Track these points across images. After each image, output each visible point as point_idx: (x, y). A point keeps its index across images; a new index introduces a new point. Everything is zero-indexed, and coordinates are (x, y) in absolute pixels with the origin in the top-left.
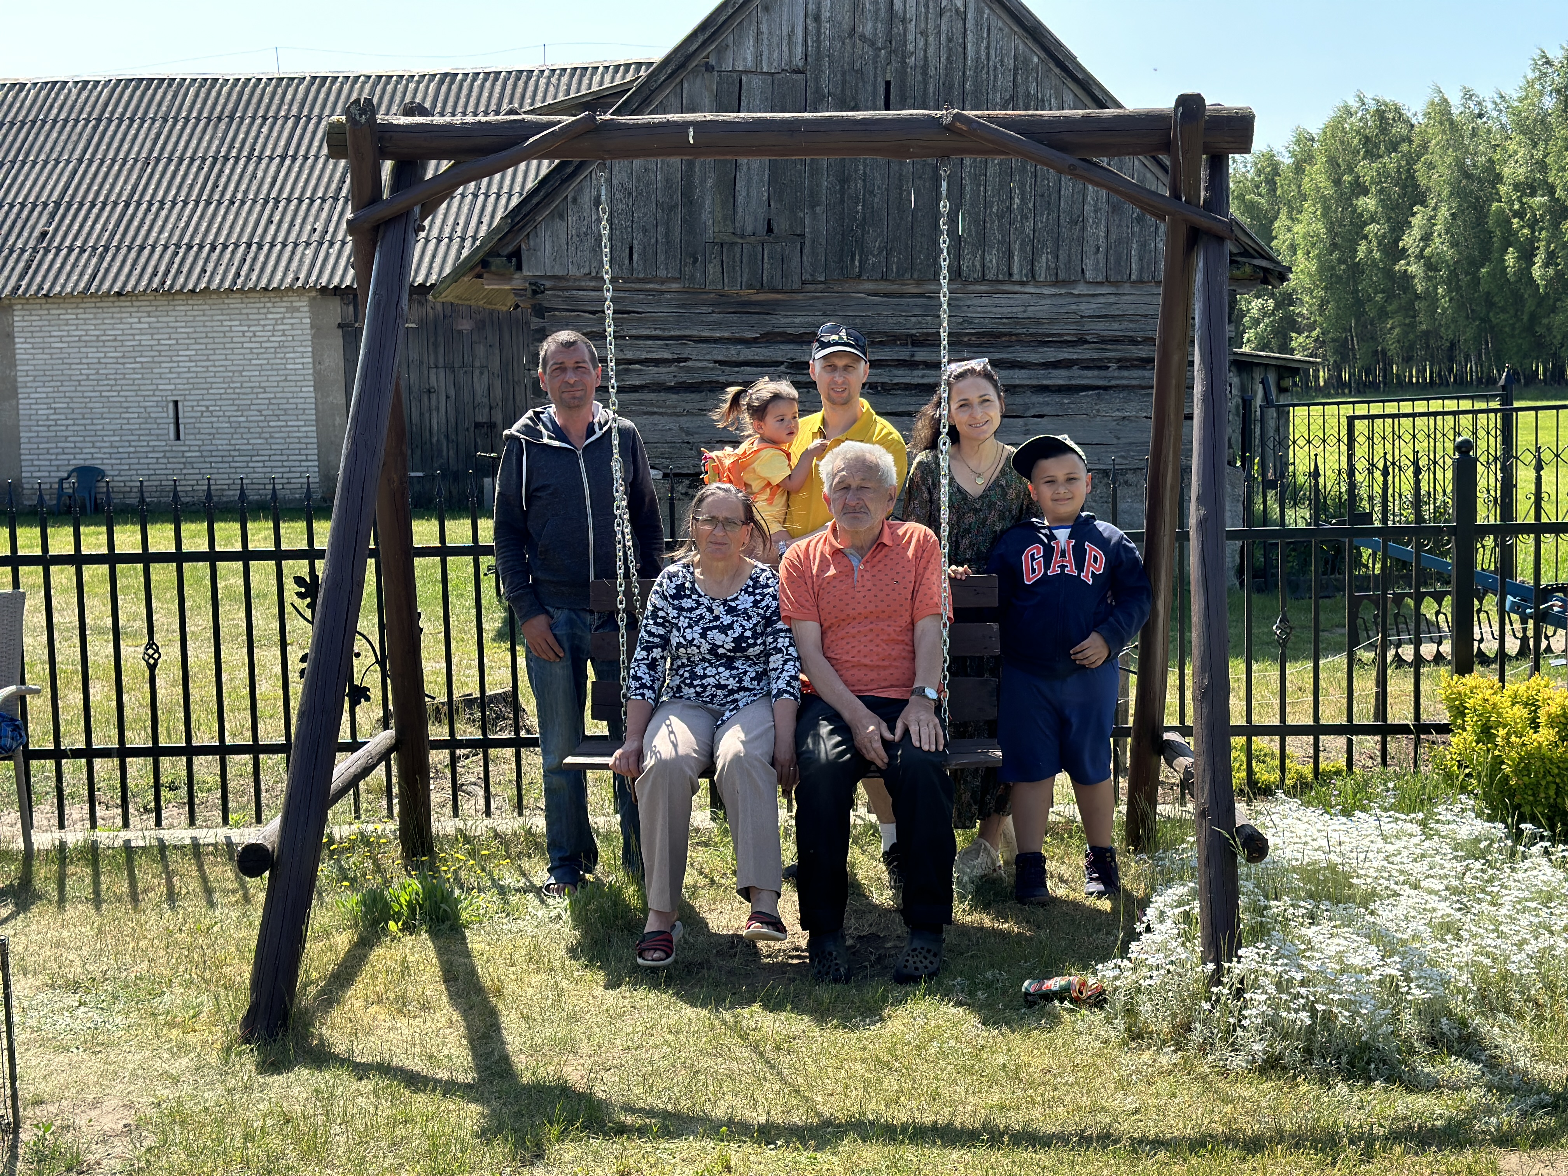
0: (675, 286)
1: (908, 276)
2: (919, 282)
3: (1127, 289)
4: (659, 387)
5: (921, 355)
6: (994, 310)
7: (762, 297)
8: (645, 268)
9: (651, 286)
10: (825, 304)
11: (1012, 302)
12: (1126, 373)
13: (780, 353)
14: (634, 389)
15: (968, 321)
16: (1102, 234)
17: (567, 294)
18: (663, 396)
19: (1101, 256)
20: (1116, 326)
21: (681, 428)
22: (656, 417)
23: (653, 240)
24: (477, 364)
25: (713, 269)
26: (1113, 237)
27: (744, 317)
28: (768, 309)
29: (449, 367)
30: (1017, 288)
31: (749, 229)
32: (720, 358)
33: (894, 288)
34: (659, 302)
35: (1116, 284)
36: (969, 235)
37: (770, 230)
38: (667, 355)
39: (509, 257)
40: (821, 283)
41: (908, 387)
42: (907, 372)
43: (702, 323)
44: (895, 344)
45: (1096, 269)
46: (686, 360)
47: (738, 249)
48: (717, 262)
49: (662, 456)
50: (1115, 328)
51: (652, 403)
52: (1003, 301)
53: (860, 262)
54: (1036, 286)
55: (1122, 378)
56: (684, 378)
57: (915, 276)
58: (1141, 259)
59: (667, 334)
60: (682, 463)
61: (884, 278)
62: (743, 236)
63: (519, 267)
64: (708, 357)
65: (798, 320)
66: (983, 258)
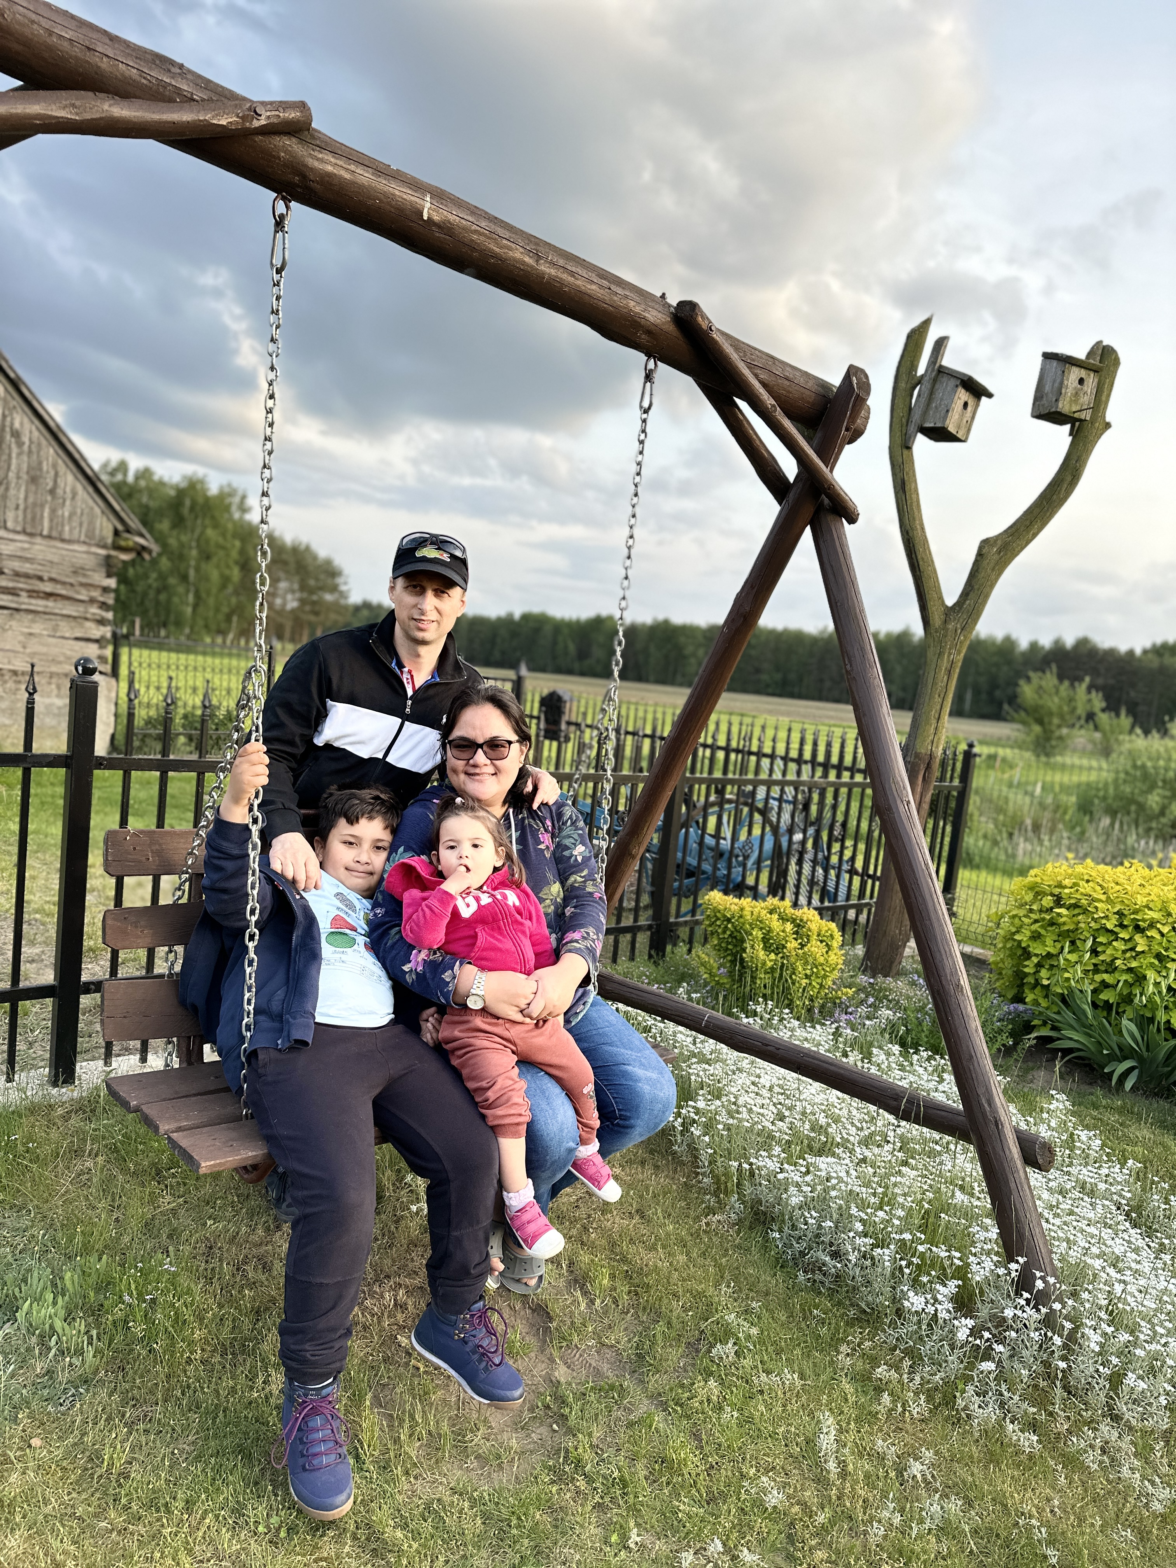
3: (38, 540)
12: (33, 601)
16: (22, 496)
19: (20, 512)
20: (28, 565)
26: (31, 500)
35: (31, 535)
45: (16, 521)
50: (27, 568)
55: (30, 604)
58: (51, 520)
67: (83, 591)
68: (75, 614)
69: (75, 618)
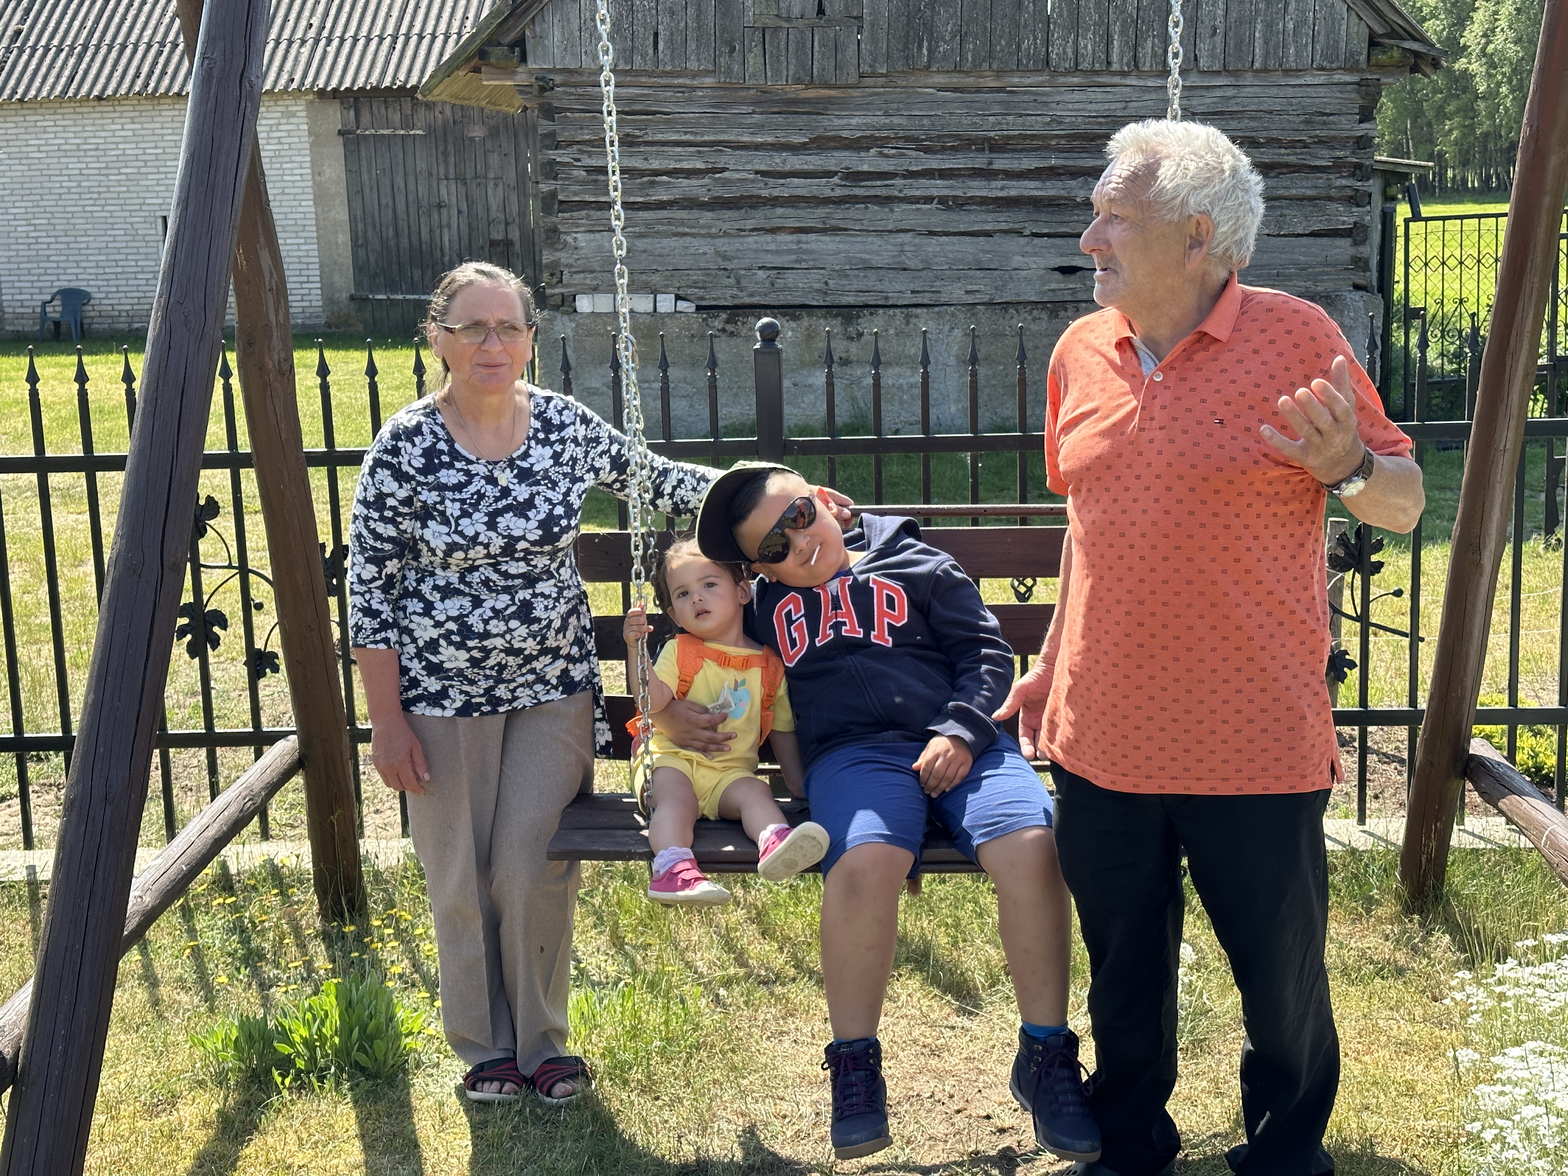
0: (709, 81)
1: (986, 66)
2: (1000, 73)
3: (1249, 79)
4: (691, 203)
5: (1001, 163)
6: (1089, 107)
7: (812, 93)
8: (672, 59)
9: (681, 81)
10: (886, 102)
11: (1110, 96)
13: (833, 161)
14: (661, 205)
15: (1057, 121)
16: (1220, 13)
17: (580, 91)
18: (695, 213)
19: (1219, 39)
21: (717, 252)
22: (688, 239)
23: (683, 24)
24: (491, 175)
25: (753, 60)
26: (1233, 16)
27: (791, 118)
28: (820, 107)
29: (461, 179)
30: (1117, 80)
31: (796, 11)
32: (763, 168)
33: (970, 81)
34: (690, 100)
35: (1235, 73)
36: (1060, 15)
37: (821, 11)
38: (700, 165)
39: (512, 46)
40: (882, 75)
41: (984, 201)
42: (984, 183)
43: (740, 126)
44: (969, 149)
45: (1212, 56)
46: (723, 170)
47: (783, 35)
48: (758, 50)
49: (695, 285)
51: (682, 222)
52: (1099, 96)
53: (929, 50)
54: (1139, 77)
56: (719, 192)
57: (995, 67)
58: (1266, 43)
59: (699, 138)
60: (719, 293)
61: (957, 69)
62: (788, 19)
63: (524, 59)
64: (748, 167)
65: (854, 121)
66: (1076, 43)
67: (1325, 152)
68: (1310, 193)
69: (1312, 199)
